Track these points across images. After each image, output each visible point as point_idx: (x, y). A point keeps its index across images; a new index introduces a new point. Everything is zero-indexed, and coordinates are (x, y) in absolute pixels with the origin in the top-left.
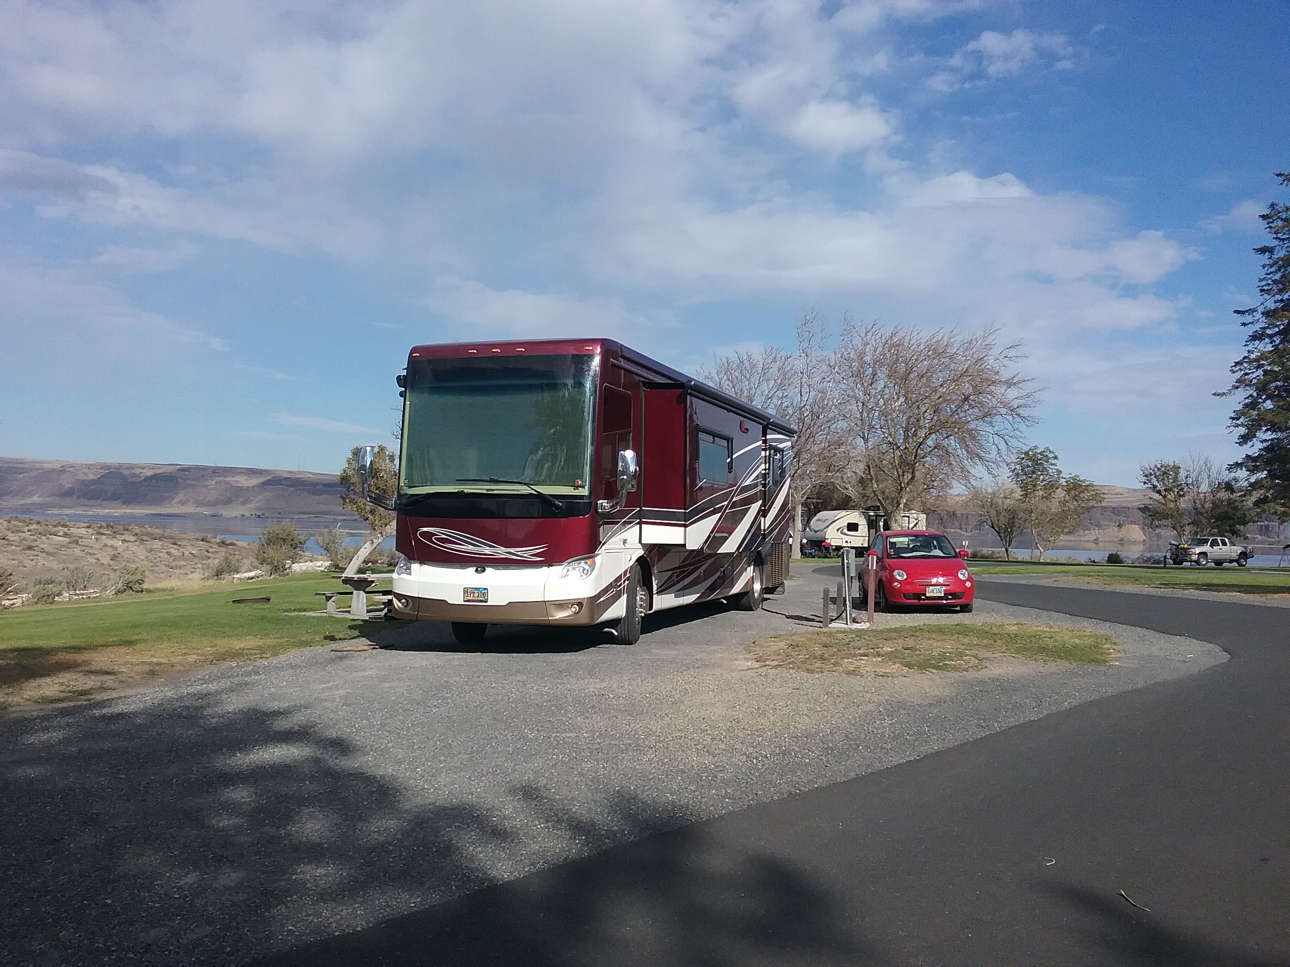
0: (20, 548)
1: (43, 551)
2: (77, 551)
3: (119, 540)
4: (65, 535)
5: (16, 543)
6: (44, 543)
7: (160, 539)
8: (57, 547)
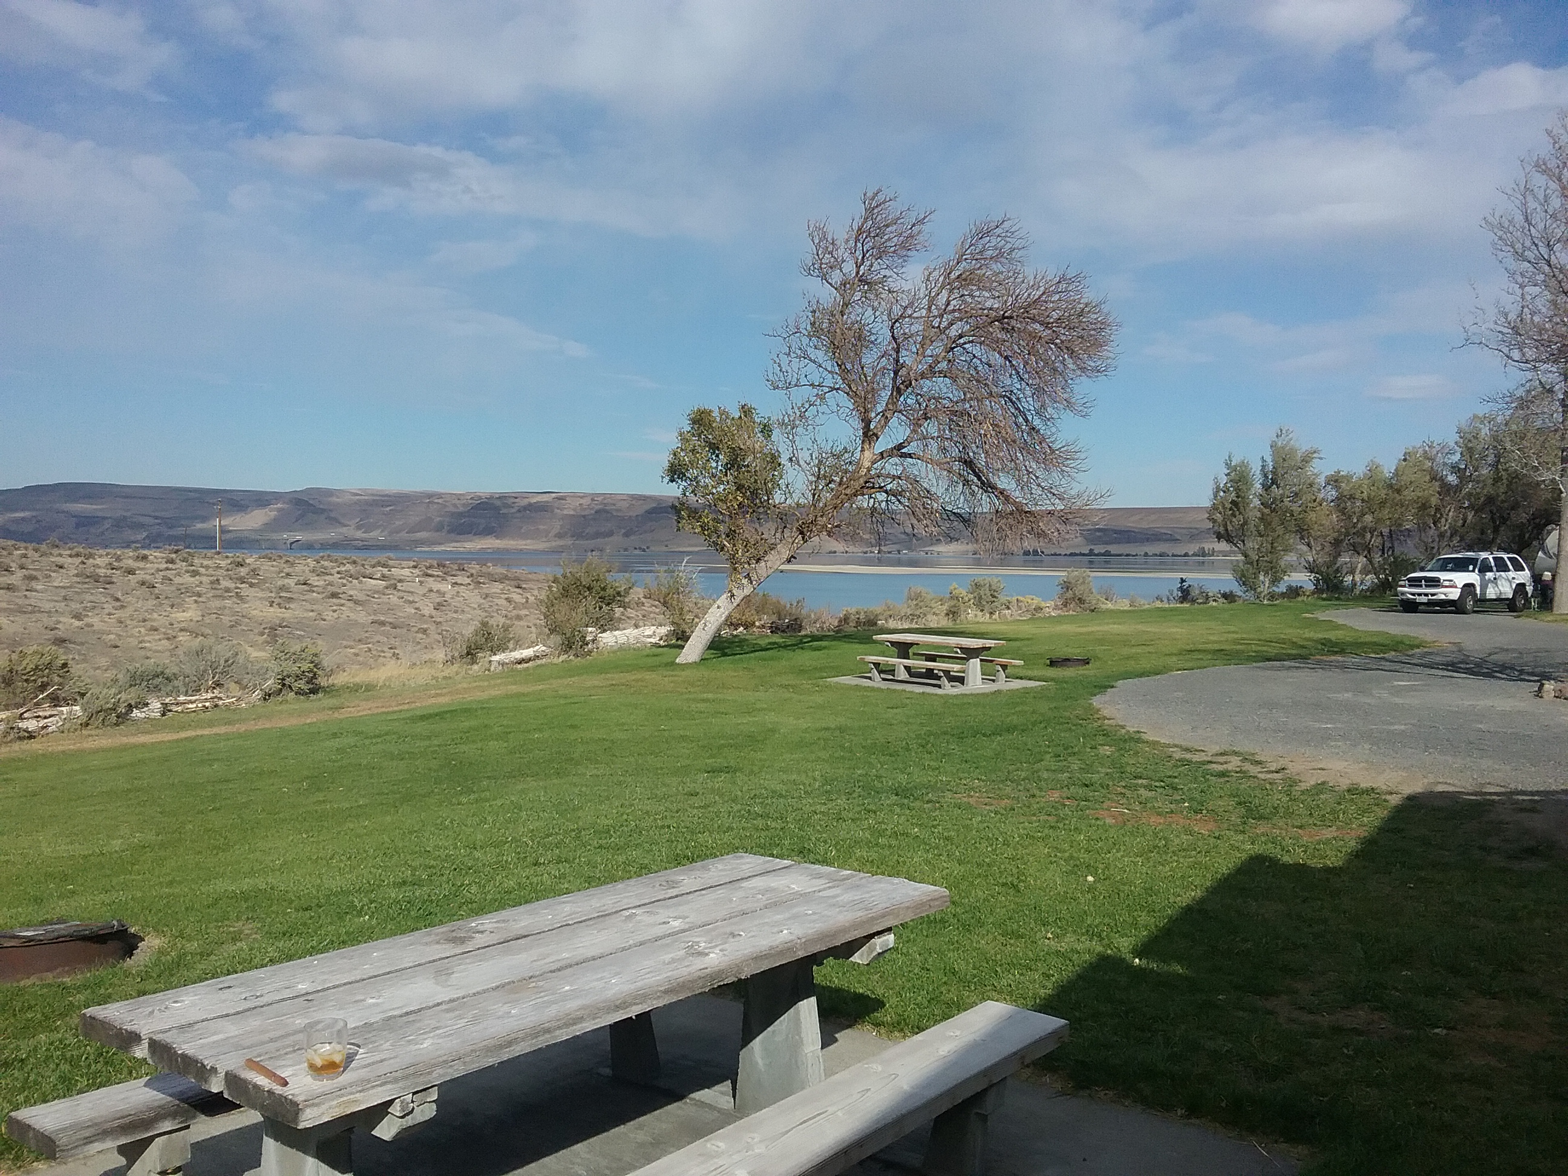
0: (324, 595)
1: (350, 599)
2: (394, 599)
3: (448, 584)
4: (384, 577)
5: (320, 590)
6: (354, 589)
7: (501, 581)
8: (369, 593)
